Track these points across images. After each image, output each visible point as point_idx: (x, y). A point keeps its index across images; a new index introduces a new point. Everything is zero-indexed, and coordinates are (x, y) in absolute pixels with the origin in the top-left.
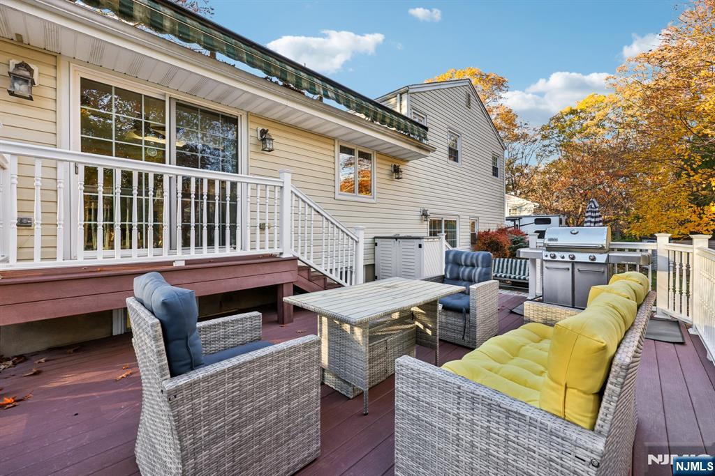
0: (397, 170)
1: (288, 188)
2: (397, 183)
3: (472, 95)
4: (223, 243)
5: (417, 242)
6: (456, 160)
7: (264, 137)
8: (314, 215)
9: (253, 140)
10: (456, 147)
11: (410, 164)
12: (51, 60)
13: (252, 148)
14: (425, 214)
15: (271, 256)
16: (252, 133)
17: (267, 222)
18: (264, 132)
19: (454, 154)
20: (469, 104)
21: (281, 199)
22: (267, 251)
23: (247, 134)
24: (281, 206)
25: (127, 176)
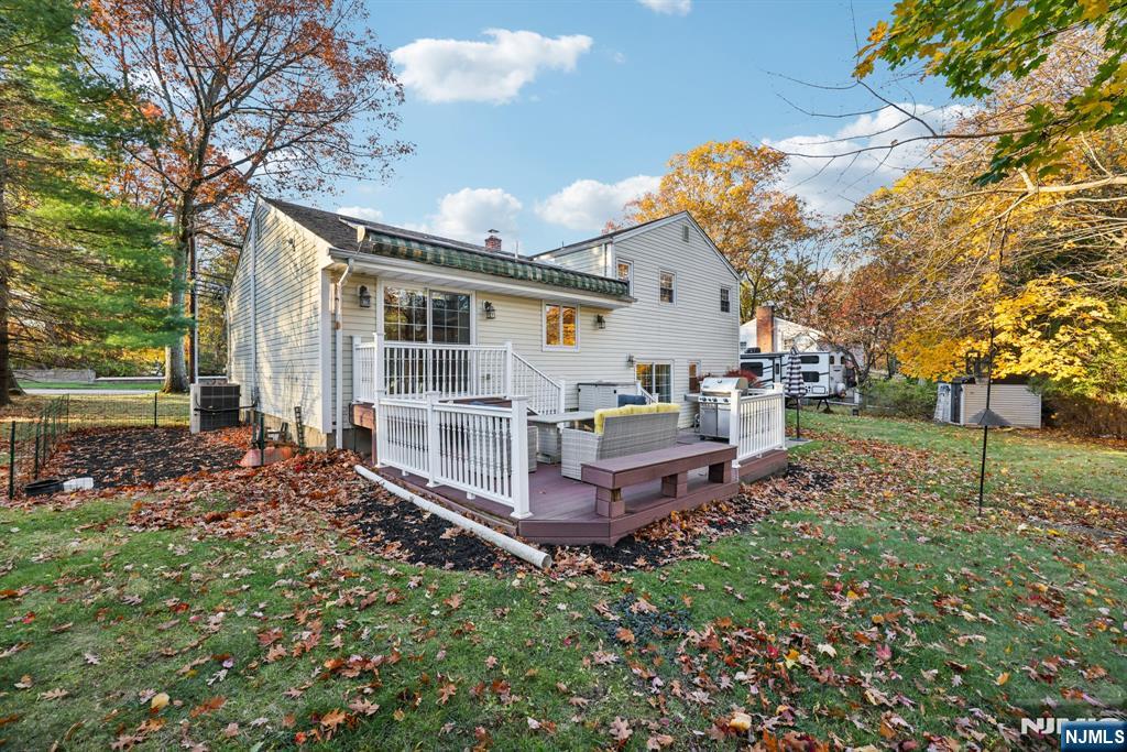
0: (600, 320)
1: (510, 351)
2: (600, 332)
3: (690, 227)
4: (460, 390)
5: (612, 388)
6: (671, 300)
7: (488, 309)
8: (527, 368)
9: (479, 311)
10: (670, 286)
11: (615, 312)
12: (373, 280)
13: (479, 317)
14: (630, 361)
15: (497, 399)
16: (480, 306)
17: (491, 373)
18: (488, 305)
19: (667, 294)
20: (686, 237)
21: (505, 359)
22: (496, 395)
23: (475, 308)
24: (505, 365)
25: (407, 351)
